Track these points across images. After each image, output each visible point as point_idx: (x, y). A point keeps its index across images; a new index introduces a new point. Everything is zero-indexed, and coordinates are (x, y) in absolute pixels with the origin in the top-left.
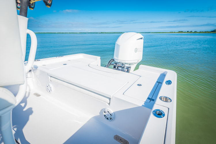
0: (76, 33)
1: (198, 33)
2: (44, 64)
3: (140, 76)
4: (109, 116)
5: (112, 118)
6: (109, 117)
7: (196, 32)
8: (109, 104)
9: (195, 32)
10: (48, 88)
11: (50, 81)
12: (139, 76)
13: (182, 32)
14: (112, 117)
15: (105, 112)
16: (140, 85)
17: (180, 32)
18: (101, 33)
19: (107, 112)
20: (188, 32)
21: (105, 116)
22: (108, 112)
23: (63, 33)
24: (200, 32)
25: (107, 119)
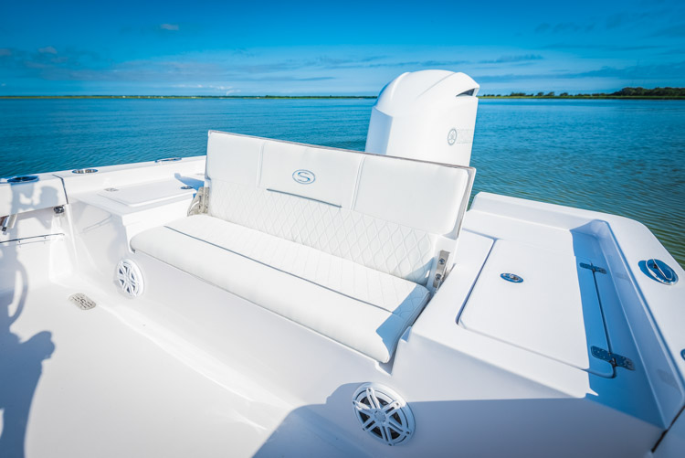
0: (187, 98)
1: (571, 97)
2: (111, 187)
3: (495, 240)
4: (388, 420)
5: (402, 434)
6: (386, 425)
7: (566, 94)
8: (389, 366)
9: (564, 96)
10: (124, 277)
11: (130, 250)
12: (491, 238)
13: (521, 95)
14: (404, 427)
15: (365, 401)
16: (516, 279)
17: (516, 95)
18: (267, 97)
19: (378, 403)
20: (540, 94)
21: (364, 417)
22: (383, 402)
23: (144, 98)
24: (580, 96)
25: (377, 431)
